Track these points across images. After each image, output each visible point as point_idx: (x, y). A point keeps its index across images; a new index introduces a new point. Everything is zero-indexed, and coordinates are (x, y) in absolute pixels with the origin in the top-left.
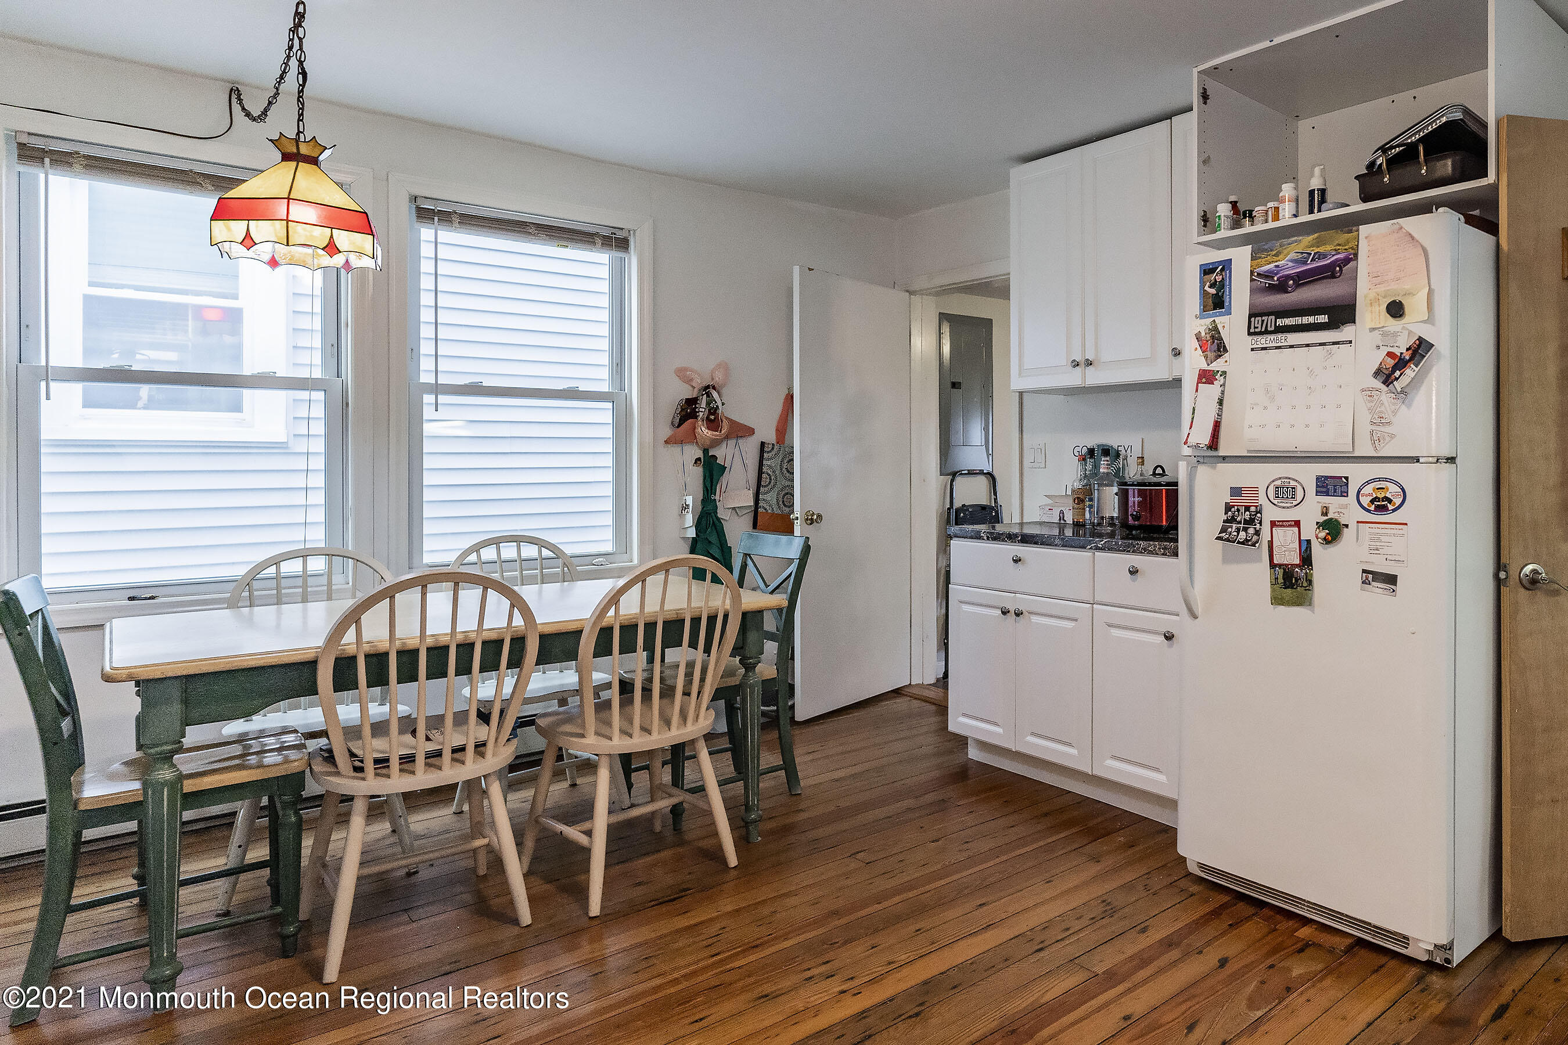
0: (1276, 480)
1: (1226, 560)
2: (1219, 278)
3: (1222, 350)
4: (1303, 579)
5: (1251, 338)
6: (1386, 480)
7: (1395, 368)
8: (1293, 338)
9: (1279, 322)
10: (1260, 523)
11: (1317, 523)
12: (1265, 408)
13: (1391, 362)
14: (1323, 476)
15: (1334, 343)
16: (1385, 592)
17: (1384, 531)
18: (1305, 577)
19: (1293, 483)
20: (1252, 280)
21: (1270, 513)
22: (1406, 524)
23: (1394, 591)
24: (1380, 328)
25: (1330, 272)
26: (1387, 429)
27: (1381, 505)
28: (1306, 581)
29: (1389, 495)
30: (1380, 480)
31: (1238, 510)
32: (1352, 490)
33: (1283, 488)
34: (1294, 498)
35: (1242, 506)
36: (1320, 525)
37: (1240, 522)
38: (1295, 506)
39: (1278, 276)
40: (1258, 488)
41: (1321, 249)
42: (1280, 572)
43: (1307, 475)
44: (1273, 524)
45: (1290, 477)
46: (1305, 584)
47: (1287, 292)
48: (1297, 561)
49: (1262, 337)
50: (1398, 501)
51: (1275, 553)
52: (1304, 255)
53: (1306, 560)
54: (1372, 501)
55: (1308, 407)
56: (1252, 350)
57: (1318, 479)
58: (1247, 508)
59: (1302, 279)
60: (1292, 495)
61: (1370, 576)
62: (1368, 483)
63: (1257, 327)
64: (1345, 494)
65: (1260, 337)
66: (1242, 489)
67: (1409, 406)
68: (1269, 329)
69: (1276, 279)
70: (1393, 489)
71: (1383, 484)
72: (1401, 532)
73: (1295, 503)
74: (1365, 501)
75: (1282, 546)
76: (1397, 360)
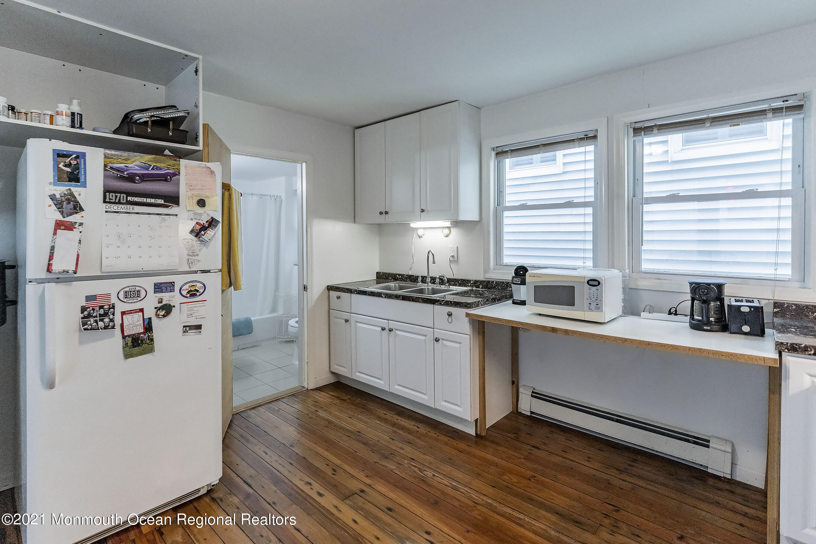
0: (126, 287)
1: (81, 342)
2: (74, 162)
3: (78, 209)
4: (146, 339)
5: (105, 204)
6: (196, 281)
7: (201, 230)
8: (138, 209)
9: (129, 198)
10: (113, 314)
11: (156, 308)
12: (118, 247)
13: (198, 227)
14: (158, 283)
15: (166, 215)
16: (197, 333)
17: (196, 305)
18: (148, 338)
19: (137, 289)
20: (105, 170)
21: (120, 307)
22: (206, 300)
23: (200, 332)
24: (193, 210)
25: (164, 178)
26: (196, 258)
27: (193, 294)
28: (149, 339)
29: (197, 288)
30: (192, 282)
31: (93, 309)
32: (177, 288)
33: (131, 292)
34: (139, 296)
35: (98, 306)
36: (158, 309)
37: (96, 317)
38: (140, 301)
39: (128, 172)
40: (110, 294)
41: (158, 165)
42: (129, 340)
43: (148, 283)
44: (123, 313)
45: (136, 285)
46: (148, 342)
47: (135, 183)
48: (142, 331)
49: (115, 205)
50: (202, 291)
51: (125, 329)
52: (146, 165)
53: (148, 328)
54: (188, 293)
55: (150, 247)
56: (106, 212)
57: (155, 285)
58: (101, 307)
59: (144, 178)
60: (138, 295)
61: (188, 328)
62: (186, 284)
63: (112, 199)
64: (173, 290)
65: (113, 205)
66: (97, 296)
67: (207, 248)
68: (122, 201)
69: (126, 173)
70: (199, 285)
71: (194, 284)
72: (204, 304)
73: (139, 299)
74: (184, 293)
75: (131, 324)
76: (201, 227)
